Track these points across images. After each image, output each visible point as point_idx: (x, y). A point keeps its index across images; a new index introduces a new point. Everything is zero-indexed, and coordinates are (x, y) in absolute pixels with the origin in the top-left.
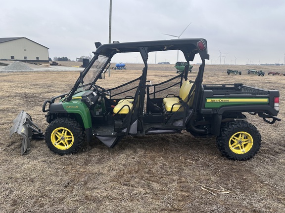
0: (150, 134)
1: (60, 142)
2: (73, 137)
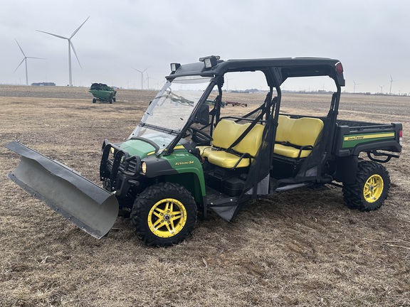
1: (162, 224)
2: (185, 214)
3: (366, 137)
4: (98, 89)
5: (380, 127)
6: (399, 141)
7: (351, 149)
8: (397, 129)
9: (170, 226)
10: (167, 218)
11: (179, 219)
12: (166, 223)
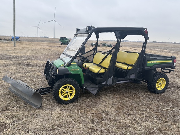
0: (117, 84)
1: (65, 95)
2: (75, 91)
3: (158, 62)
4: (63, 39)
5: (165, 58)
6: (174, 64)
7: (151, 67)
8: (173, 59)
9: (68, 96)
10: (67, 92)
11: (72, 93)
12: (66, 94)
